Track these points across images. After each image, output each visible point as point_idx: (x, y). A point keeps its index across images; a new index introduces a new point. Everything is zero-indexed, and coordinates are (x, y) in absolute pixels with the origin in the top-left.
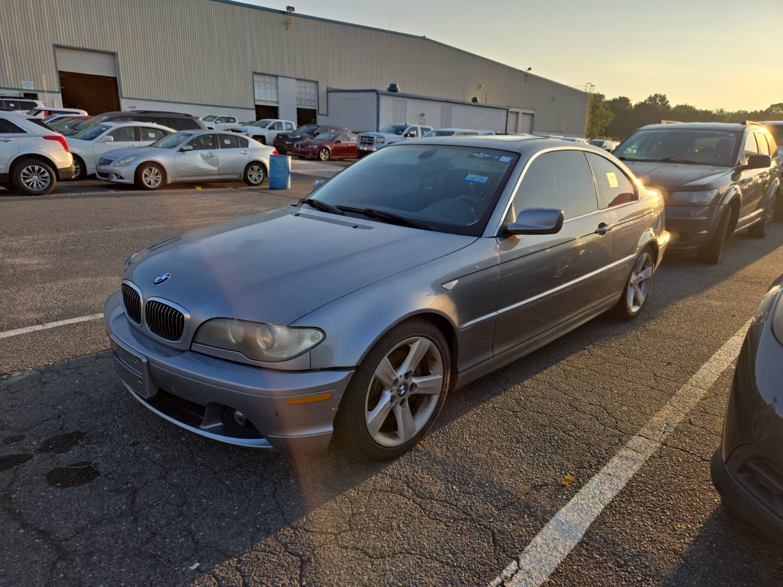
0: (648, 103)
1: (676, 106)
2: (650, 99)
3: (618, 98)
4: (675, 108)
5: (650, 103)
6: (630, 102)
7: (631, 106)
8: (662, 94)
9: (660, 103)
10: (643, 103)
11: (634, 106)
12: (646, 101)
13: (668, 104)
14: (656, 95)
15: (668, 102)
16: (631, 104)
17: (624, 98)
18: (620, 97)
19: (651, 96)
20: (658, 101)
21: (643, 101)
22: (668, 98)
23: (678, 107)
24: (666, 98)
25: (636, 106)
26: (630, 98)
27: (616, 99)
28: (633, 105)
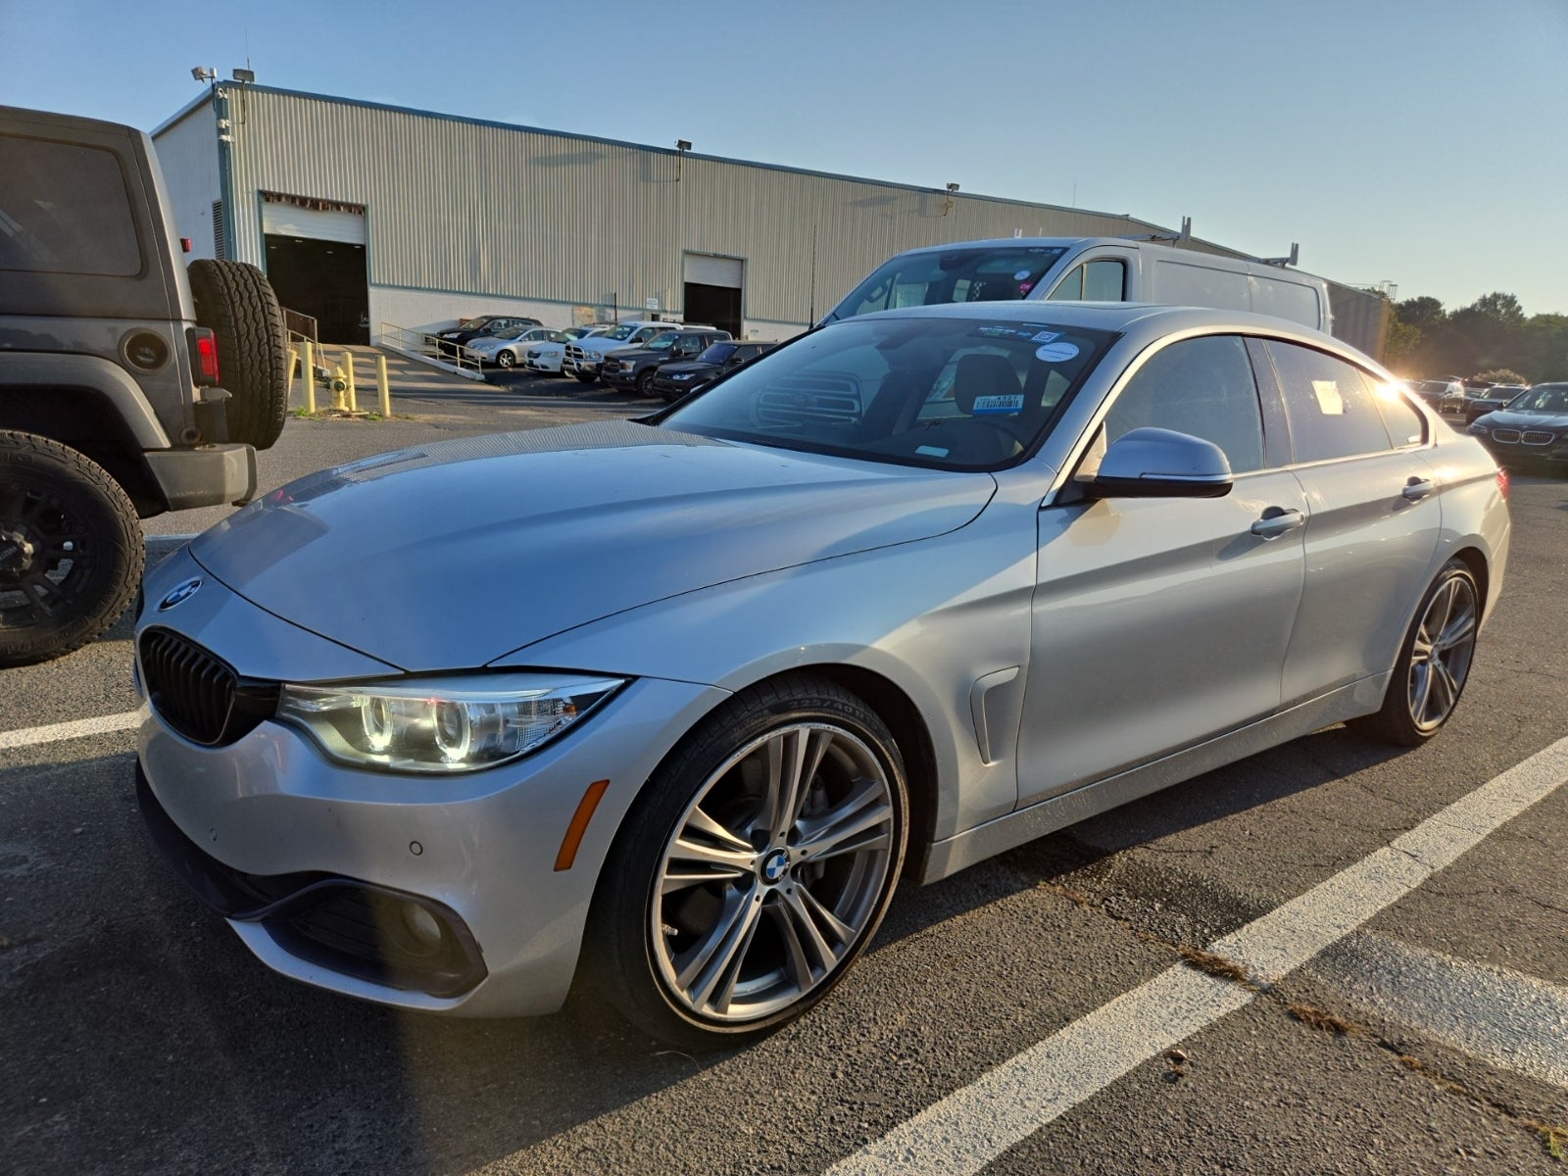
0: (1480, 310)
1: (1534, 315)
2: (1484, 301)
3: (1416, 299)
4: (1533, 319)
5: (1483, 310)
6: (1442, 308)
7: (1444, 315)
8: (1509, 293)
9: (1503, 311)
10: (1468, 309)
11: (1450, 316)
12: (1474, 306)
13: (1520, 313)
14: (1496, 296)
15: (1520, 308)
16: (1444, 311)
17: (1429, 299)
18: (1421, 299)
19: (1484, 296)
20: (1499, 307)
21: (1469, 306)
22: (1520, 302)
23: (1539, 317)
24: (1516, 302)
25: (1456, 315)
26: (1441, 301)
27: (1413, 302)
28: (1447, 313)
